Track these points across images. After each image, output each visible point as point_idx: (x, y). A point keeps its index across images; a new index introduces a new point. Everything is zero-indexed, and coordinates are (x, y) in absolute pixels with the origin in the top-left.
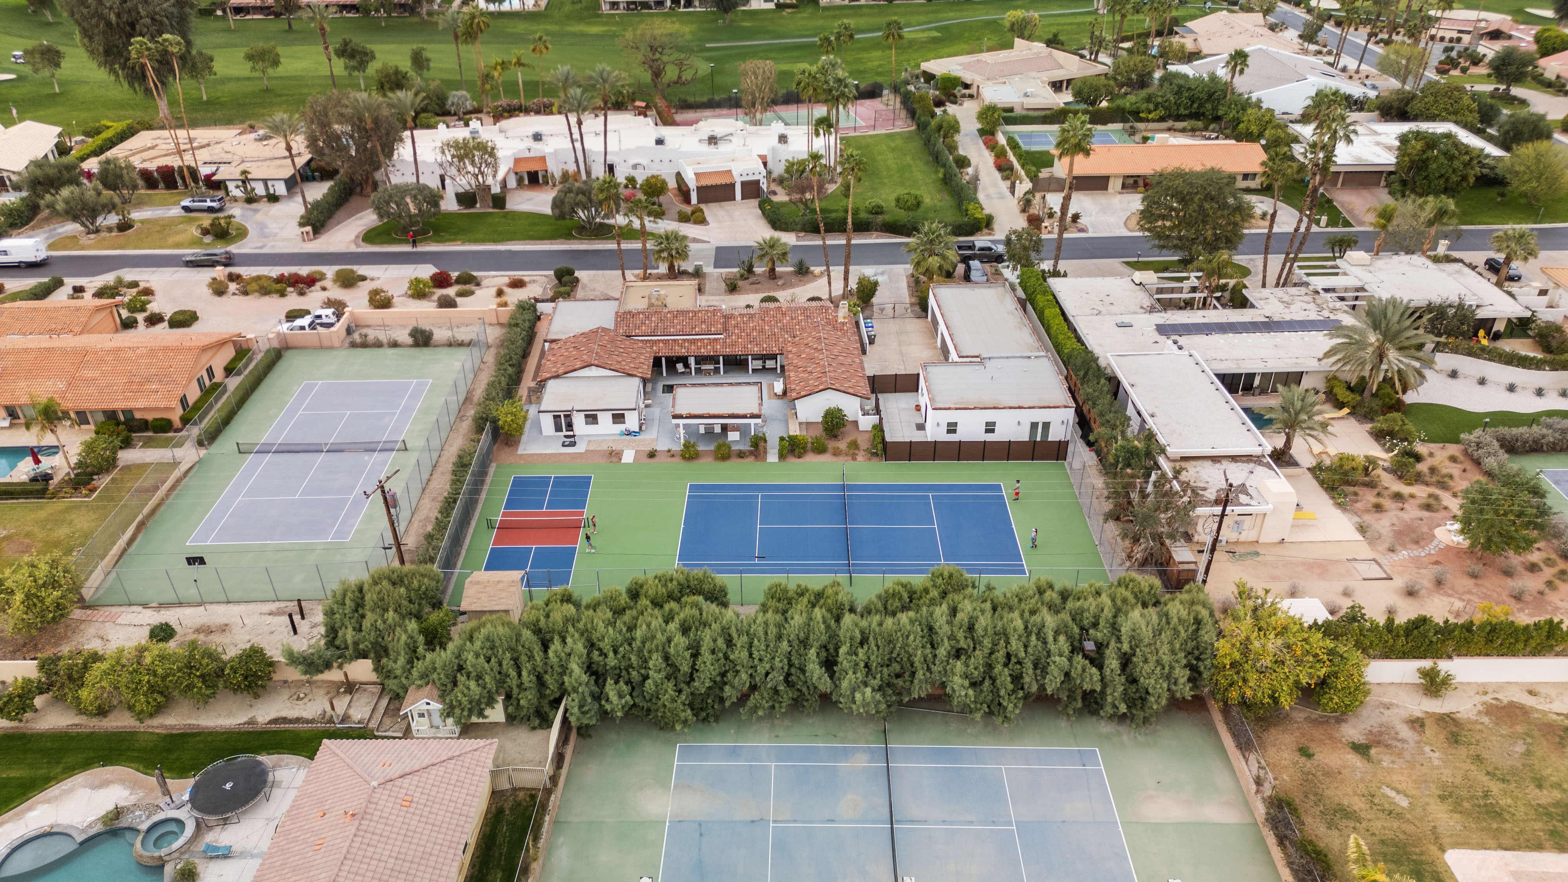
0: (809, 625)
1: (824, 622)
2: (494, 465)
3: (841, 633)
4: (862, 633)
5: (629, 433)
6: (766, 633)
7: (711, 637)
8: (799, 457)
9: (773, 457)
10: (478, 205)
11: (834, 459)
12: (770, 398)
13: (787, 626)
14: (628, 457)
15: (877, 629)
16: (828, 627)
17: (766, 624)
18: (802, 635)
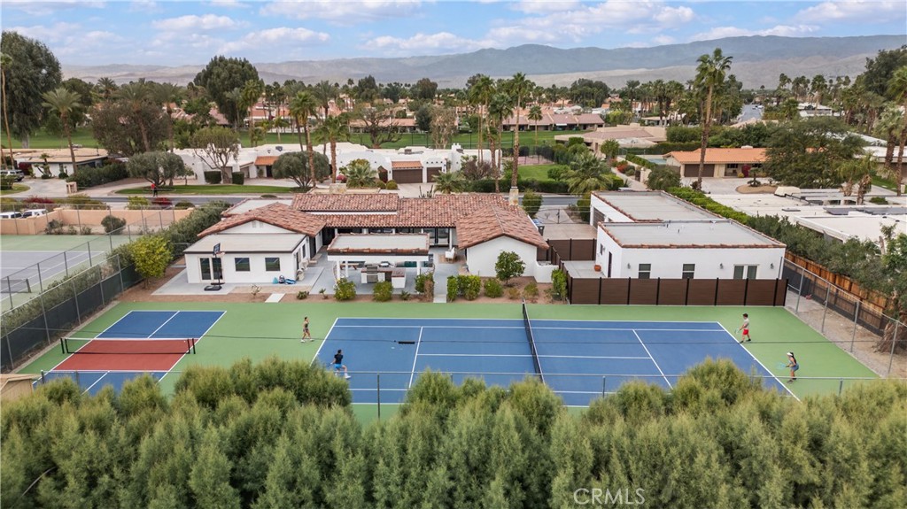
0: (489, 436)
1: (519, 429)
2: (116, 303)
3: (553, 450)
4: (597, 450)
5: (283, 281)
6: (404, 450)
7: (290, 453)
8: (471, 299)
9: (441, 299)
10: (222, 182)
11: (511, 302)
12: (440, 262)
13: (444, 438)
14: (275, 298)
15: (626, 441)
16: (526, 440)
17: (405, 433)
18: (475, 453)
